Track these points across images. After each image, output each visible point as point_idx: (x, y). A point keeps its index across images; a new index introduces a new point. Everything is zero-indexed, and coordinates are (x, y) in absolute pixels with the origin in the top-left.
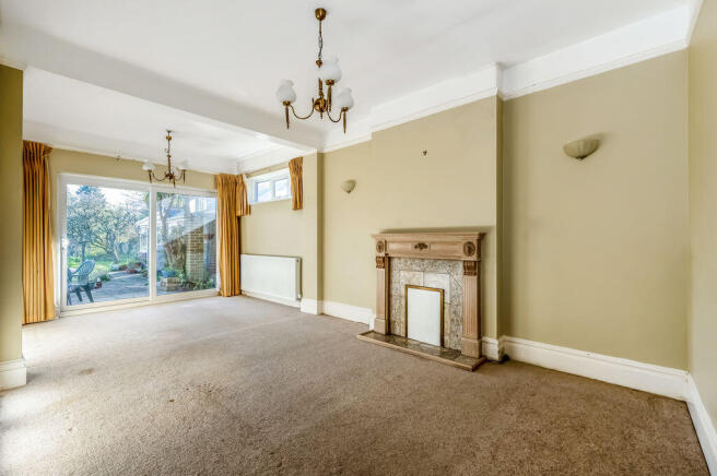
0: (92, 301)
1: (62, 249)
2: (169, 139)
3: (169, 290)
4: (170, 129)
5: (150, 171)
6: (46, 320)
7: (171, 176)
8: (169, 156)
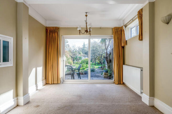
0: (80, 79)
1: (63, 61)
2: (86, 16)
3: (105, 78)
4: (86, 12)
5: (80, 30)
6: (58, 84)
7: (87, 31)
8: (86, 23)
